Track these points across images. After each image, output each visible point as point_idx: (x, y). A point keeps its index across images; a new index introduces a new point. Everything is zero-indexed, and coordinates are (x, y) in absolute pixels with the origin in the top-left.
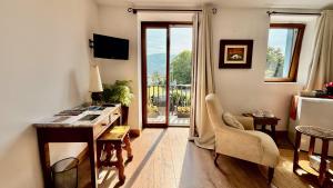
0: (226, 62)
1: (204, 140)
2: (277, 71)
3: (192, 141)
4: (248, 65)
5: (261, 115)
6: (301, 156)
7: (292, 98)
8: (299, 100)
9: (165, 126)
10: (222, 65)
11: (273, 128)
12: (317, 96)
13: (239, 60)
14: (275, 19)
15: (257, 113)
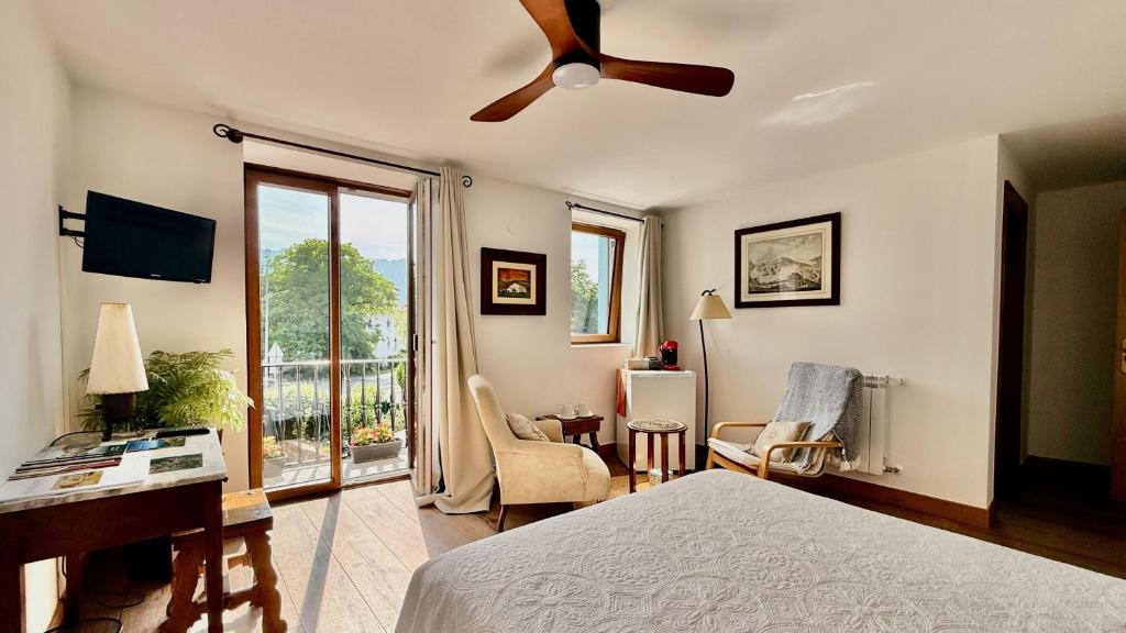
0: (497, 300)
1: (461, 493)
2: (587, 320)
3: (431, 506)
4: (539, 309)
5: (571, 416)
6: (638, 478)
7: (618, 372)
8: (627, 376)
9: (330, 490)
10: (489, 308)
11: (593, 438)
12: (651, 369)
13: (522, 295)
14: (579, 216)
15: (563, 411)
